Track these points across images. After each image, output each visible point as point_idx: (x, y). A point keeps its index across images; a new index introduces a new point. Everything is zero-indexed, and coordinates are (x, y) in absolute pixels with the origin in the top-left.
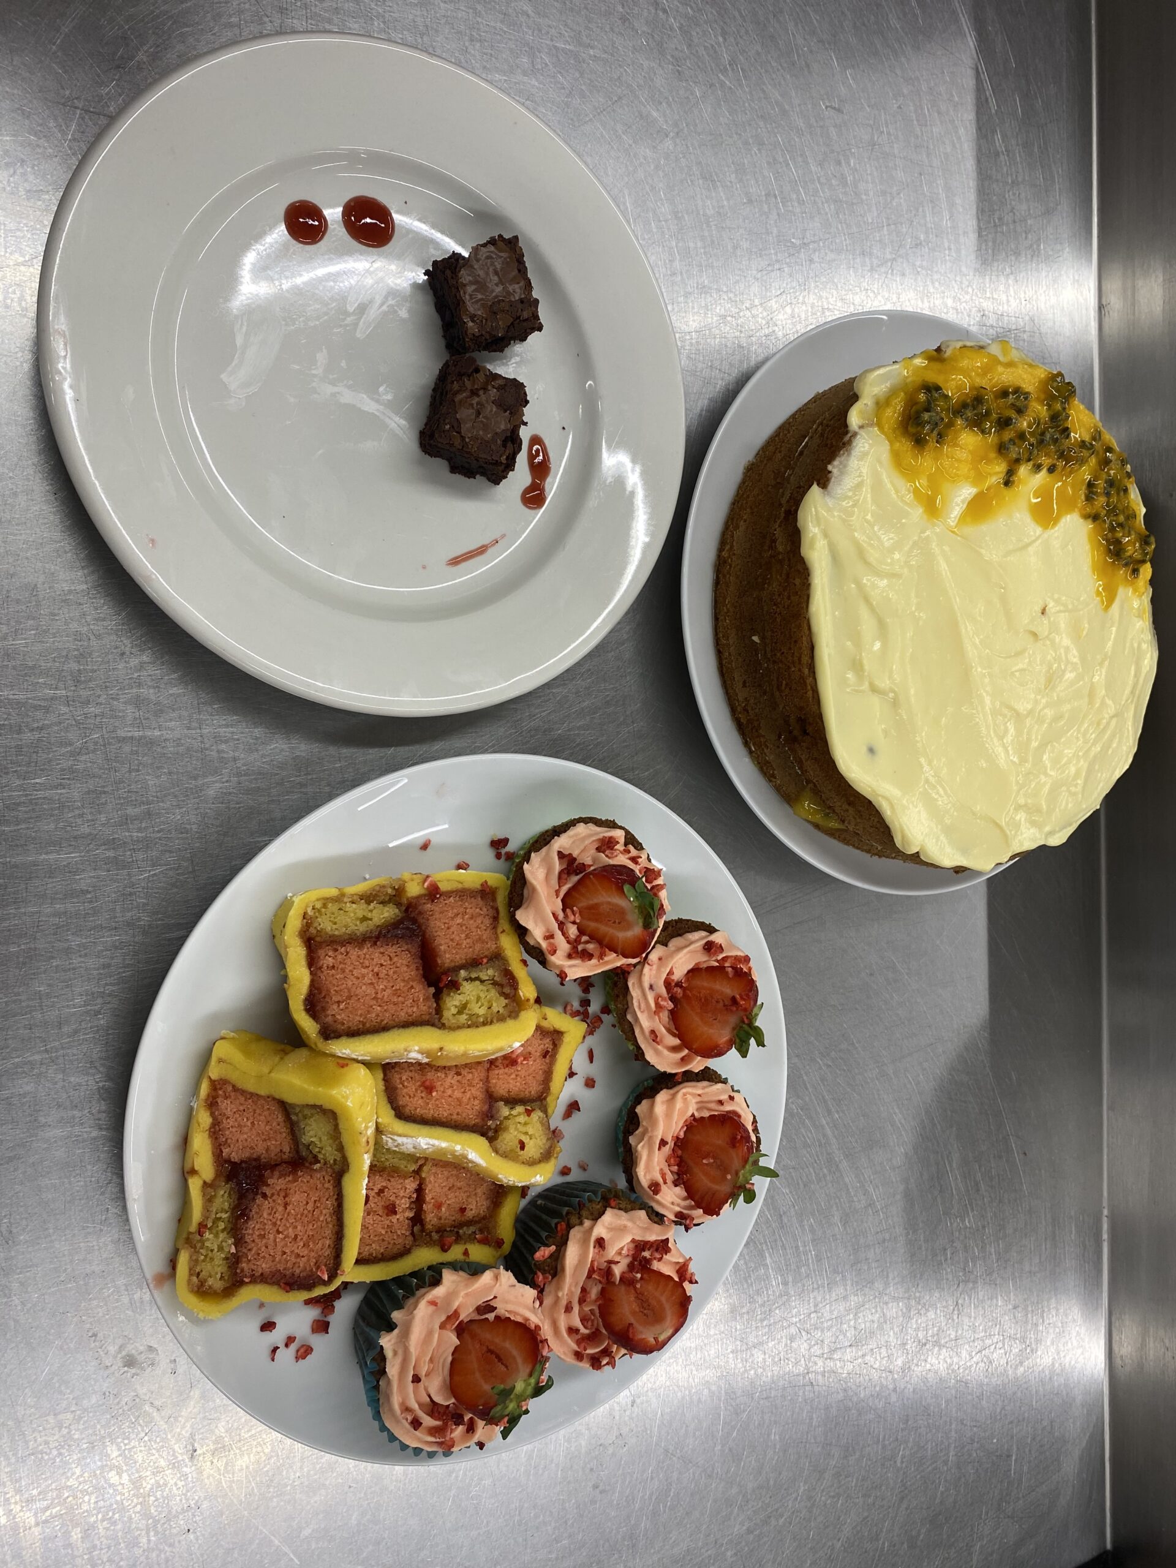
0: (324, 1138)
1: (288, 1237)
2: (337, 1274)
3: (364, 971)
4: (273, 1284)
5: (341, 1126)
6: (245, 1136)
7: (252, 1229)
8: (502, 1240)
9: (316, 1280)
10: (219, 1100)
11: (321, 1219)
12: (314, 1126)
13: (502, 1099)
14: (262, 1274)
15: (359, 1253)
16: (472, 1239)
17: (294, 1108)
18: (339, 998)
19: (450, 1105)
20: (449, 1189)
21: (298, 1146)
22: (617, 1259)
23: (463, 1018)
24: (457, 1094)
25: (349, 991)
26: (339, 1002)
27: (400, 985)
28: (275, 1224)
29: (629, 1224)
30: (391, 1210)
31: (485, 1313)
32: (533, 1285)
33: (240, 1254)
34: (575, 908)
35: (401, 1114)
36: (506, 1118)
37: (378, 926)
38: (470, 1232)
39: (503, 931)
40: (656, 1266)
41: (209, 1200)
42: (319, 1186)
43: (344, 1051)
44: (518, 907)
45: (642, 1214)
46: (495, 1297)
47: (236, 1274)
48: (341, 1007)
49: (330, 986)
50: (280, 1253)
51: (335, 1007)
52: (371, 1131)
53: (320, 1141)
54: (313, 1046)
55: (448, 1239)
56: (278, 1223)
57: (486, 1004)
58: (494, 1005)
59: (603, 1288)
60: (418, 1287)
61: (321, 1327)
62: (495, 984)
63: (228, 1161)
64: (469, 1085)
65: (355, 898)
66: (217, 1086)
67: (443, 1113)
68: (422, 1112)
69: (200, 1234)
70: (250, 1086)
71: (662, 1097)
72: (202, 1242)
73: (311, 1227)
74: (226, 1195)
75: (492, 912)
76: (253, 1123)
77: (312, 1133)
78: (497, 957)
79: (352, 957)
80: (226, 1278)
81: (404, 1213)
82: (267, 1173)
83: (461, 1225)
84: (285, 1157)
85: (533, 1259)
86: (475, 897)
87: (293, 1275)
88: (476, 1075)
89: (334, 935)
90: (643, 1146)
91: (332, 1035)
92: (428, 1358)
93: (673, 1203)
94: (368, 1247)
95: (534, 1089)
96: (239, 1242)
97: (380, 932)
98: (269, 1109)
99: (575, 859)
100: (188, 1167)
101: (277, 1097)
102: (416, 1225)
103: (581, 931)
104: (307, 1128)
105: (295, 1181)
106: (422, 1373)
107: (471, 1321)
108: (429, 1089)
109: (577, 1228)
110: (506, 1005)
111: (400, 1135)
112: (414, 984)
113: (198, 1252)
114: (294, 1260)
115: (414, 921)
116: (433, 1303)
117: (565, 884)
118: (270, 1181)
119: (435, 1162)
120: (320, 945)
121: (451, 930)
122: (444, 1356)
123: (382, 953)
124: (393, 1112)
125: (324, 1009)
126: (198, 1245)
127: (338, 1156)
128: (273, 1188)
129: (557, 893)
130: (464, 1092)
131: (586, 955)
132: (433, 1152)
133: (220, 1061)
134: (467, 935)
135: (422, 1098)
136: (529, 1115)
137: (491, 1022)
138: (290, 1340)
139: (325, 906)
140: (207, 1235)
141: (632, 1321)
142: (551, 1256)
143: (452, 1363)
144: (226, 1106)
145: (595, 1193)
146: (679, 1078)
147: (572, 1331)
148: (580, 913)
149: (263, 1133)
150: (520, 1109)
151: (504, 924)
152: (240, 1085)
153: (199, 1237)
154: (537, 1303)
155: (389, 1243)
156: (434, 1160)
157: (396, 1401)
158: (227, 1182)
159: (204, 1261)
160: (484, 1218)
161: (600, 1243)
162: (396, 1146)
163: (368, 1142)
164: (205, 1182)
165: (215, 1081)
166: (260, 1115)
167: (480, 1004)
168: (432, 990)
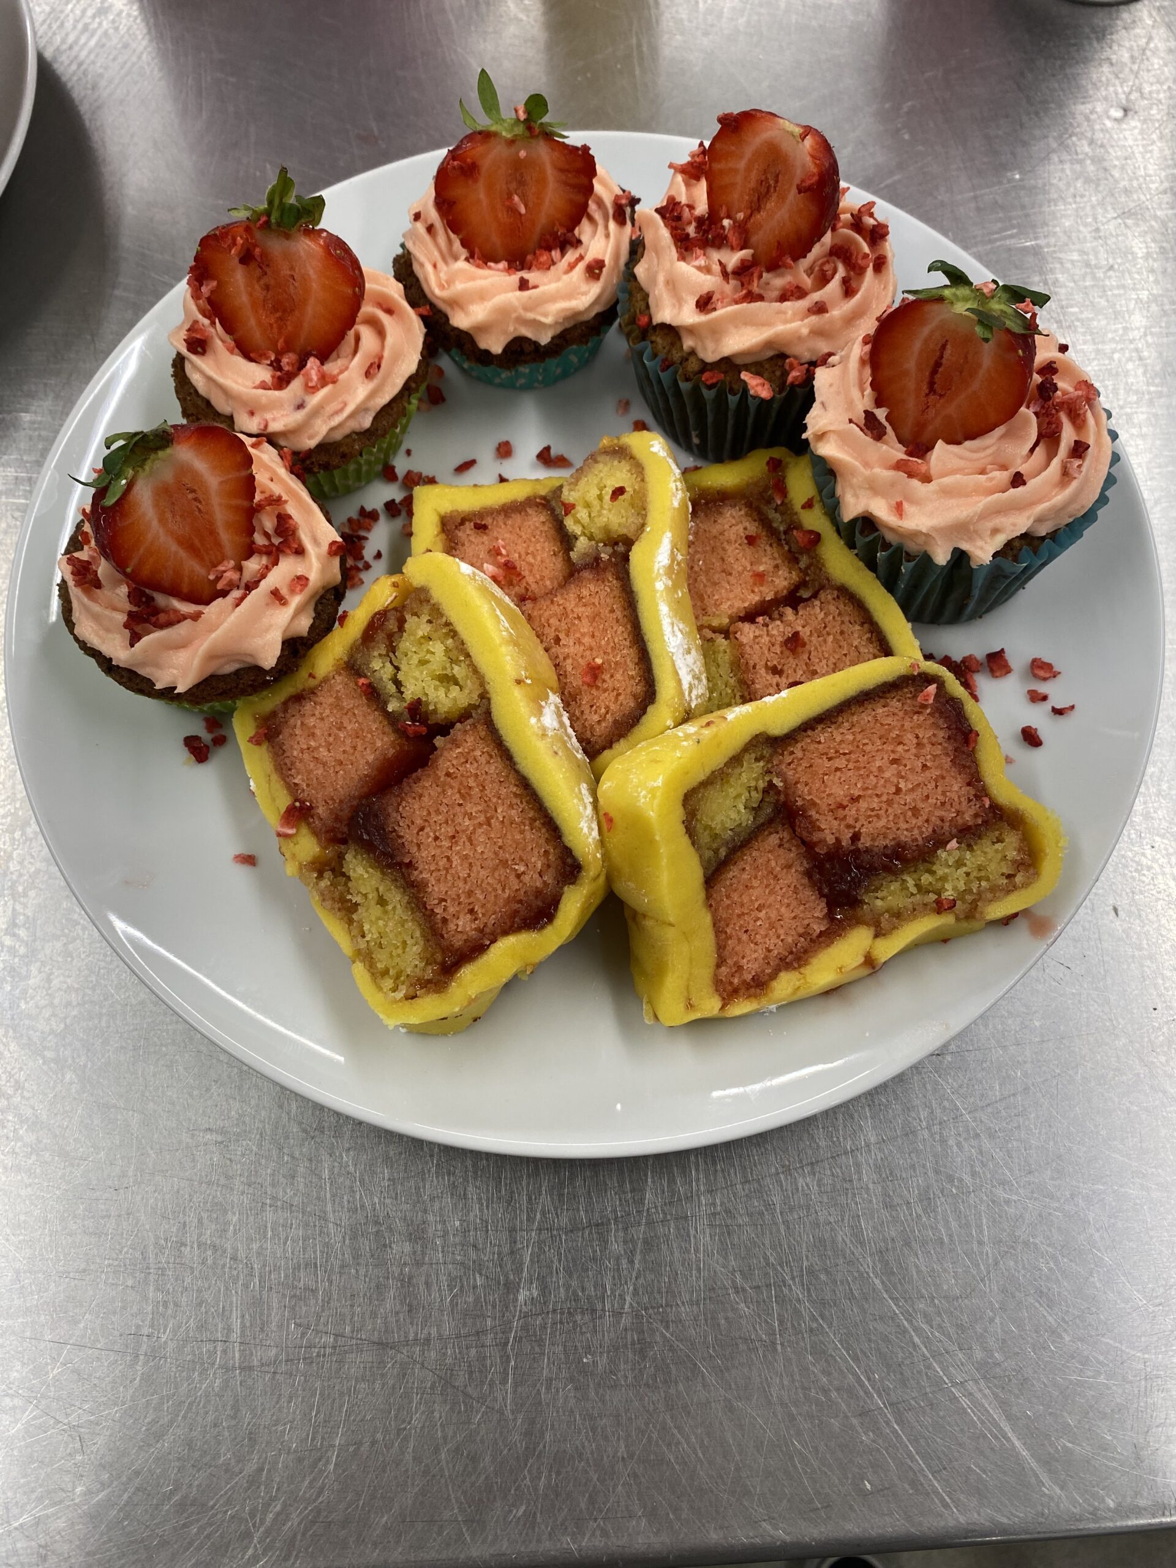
0: (732, 792)
1: (899, 773)
2: (920, 674)
3: (456, 861)
4: (975, 763)
5: (702, 777)
6: (783, 910)
7: (911, 831)
8: (768, 463)
9: (943, 700)
10: (748, 977)
11: (850, 737)
12: (719, 818)
13: (568, 559)
14: (969, 784)
15: (875, 657)
16: (785, 508)
17: (709, 861)
18: (512, 878)
19: (605, 630)
20: (730, 574)
21: (763, 824)
22: (716, 268)
23: (459, 671)
24: (585, 627)
25: (495, 869)
26: (518, 876)
27: (453, 796)
28: (889, 802)
29: (661, 279)
30: (794, 643)
31: (880, 423)
32: (810, 378)
33: (954, 831)
34: (211, 577)
35: (648, 695)
36: (591, 538)
37: (383, 873)
38: (778, 516)
39: (311, 676)
40: (702, 207)
41: (899, 916)
42: (805, 764)
43: (586, 830)
44: (257, 669)
45: (640, 270)
46: (851, 421)
47: (985, 822)
48: (522, 869)
49: (501, 902)
50: (927, 773)
51: (526, 879)
52: (691, 728)
53: (739, 796)
54: (602, 879)
55: (800, 540)
56: (884, 798)
57: (425, 647)
58: (420, 633)
59: (769, 270)
60: (886, 546)
61: (997, 663)
62: (392, 649)
63: (830, 916)
64: (567, 616)
65: (355, 932)
66: (728, 992)
67: (620, 634)
68: (631, 665)
69: (953, 904)
70: (705, 941)
71: (461, 321)
72: (962, 895)
73: (868, 748)
74: (879, 894)
75: (293, 709)
76: (759, 909)
77: (734, 815)
78: (353, 667)
79: (444, 889)
80: (997, 833)
81: (792, 621)
82: (821, 850)
83: (772, 532)
84: (786, 835)
85: (773, 399)
86: (281, 746)
87: (949, 738)
88: (547, 614)
89: (423, 936)
90: (546, 315)
91: (569, 861)
92: (982, 478)
93: (607, 236)
94: (862, 650)
95: (537, 520)
96: (939, 841)
97: (389, 866)
98: (728, 897)
99: (130, 614)
100: (866, 971)
101: (702, 895)
102: (800, 597)
103: (250, 551)
104: (729, 825)
105: (813, 804)
106: (1005, 476)
107: (900, 442)
108: (595, 672)
109: (701, 355)
110: (416, 614)
111: (679, 682)
112: (441, 774)
113: (979, 893)
114: (928, 747)
115: (352, 821)
116: (899, 509)
117: (176, 611)
118: (831, 840)
119: (700, 612)
120: (447, 949)
121: (341, 757)
122: (968, 454)
123: (419, 846)
124: (650, 709)
125: (538, 893)
126: (969, 898)
127: (749, 758)
128: (839, 831)
129: (196, 617)
130: (579, 618)
131: (285, 528)
132: (682, 619)
133: (690, 1006)
134: (339, 729)
135: (612, 676)
136: (573, 506)
137: (448, 624)
138: (1037, 698)
139: (385, 973)
140: (949, 894)
141: (794, 190)
142: (758, 374)
143: (973, 437)
144: (752, 960)
145: (641, 354)
146: (425, 310)
147: (849, 291)
148: (215, 565)
149: (767, 886)
150: (570, 524)
151: (300, 681)
152: (711, 958)
153: (958, 903)
154: (831, 359)
155: (843, 622)
156: (697, 618)
157: (1060, 497)
158: (862, 902)
159: (988, 879)
160: (749, 505)
161: (704, 303)
162: (699, 679)
163: (708, 724)
164: (876, 936)
165: (724, 999)
166: (742, 905)
167: (428, 657)
168: (439, 741)
